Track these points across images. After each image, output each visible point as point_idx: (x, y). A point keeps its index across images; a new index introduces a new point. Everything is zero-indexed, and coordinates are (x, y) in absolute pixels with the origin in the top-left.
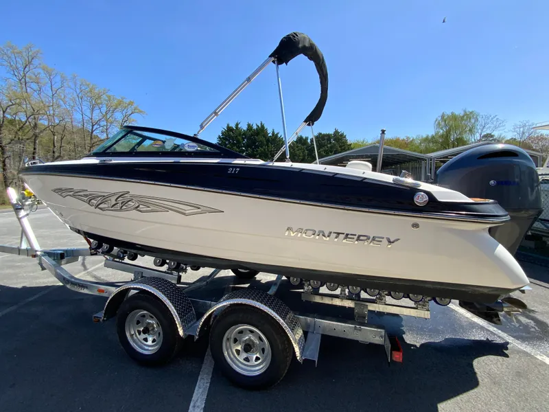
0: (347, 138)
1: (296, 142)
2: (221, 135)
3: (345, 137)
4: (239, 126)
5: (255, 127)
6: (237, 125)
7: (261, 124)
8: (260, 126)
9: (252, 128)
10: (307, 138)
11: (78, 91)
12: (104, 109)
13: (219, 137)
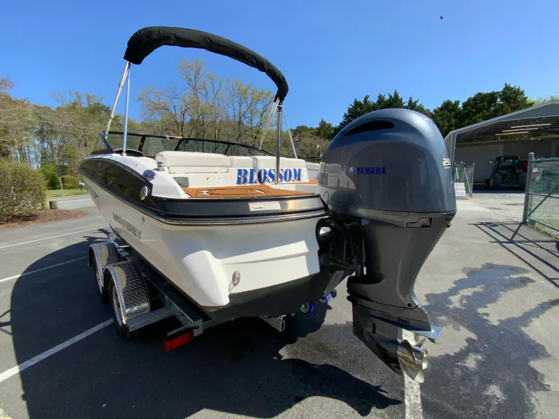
0: (526, 94)
1: (441, 109)
2: (347, 112)
3: (522, 93)
4: (368, 100)
5: (387, 98)
6: (366, 98)
7: (395, 93)
8: (393, 95)
9: (383, 99)
10: (457, 103)
11: (231, 90)
12: (249, 102)
13: (346, 115)
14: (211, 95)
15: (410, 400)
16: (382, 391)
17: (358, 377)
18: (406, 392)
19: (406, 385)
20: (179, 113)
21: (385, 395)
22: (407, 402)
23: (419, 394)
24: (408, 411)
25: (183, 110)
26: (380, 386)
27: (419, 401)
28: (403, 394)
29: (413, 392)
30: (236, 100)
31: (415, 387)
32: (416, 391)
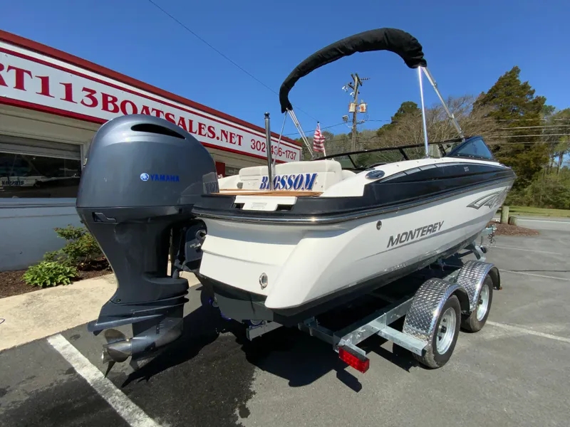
15: (117, 394)
16: (142, 380)
17: (169, 370)
18: (125, 396)
19: (129, 401)
21: (138, 380)
22: (118, 391)
23: (113, 406)
24: (113, 387)
26: (148, 380)
27: (109, 401)
28: (126, 393)
29: (119, 402)
31: (121, 407)
32: (118, 405)
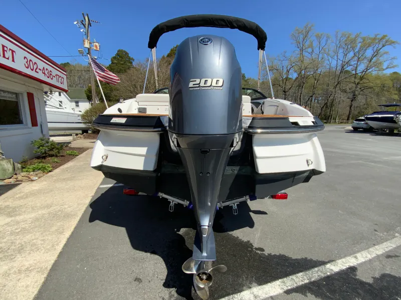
11: (338, 42)
14: (317, 51)
20: (285, 70)
25: (288, 69)
30: (341, 51)
